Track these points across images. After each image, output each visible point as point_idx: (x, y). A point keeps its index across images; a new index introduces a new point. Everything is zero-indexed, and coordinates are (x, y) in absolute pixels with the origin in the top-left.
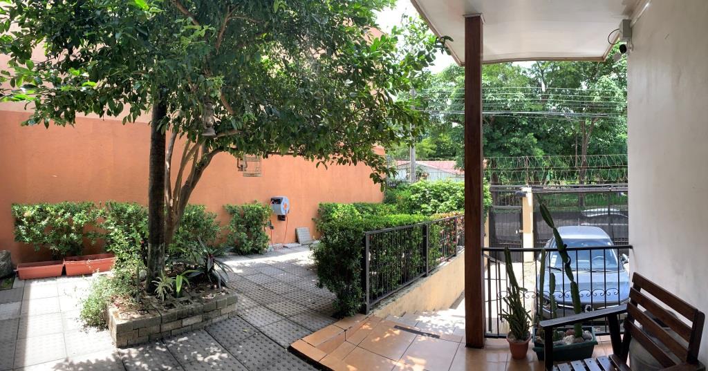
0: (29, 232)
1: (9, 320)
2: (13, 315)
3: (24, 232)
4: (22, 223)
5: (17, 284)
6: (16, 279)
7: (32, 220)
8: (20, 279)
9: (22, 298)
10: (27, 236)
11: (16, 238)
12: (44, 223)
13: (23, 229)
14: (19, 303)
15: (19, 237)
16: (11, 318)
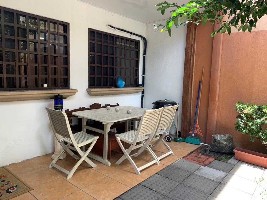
0: (246, 126)
1: (213, 181)
2: (217, 179)
3: (242, 125)
4: (241, 118)
5: (232, 161)
6: (233, 157)
7: (250, 117)
8: (236, 159)
9: (230, 171)
10: (244, 128)
11: (236, 128)
12: (259, 121)
13: (242, 122)
14: (226, 173)
15: (238, 127)
16: (215, 180)
